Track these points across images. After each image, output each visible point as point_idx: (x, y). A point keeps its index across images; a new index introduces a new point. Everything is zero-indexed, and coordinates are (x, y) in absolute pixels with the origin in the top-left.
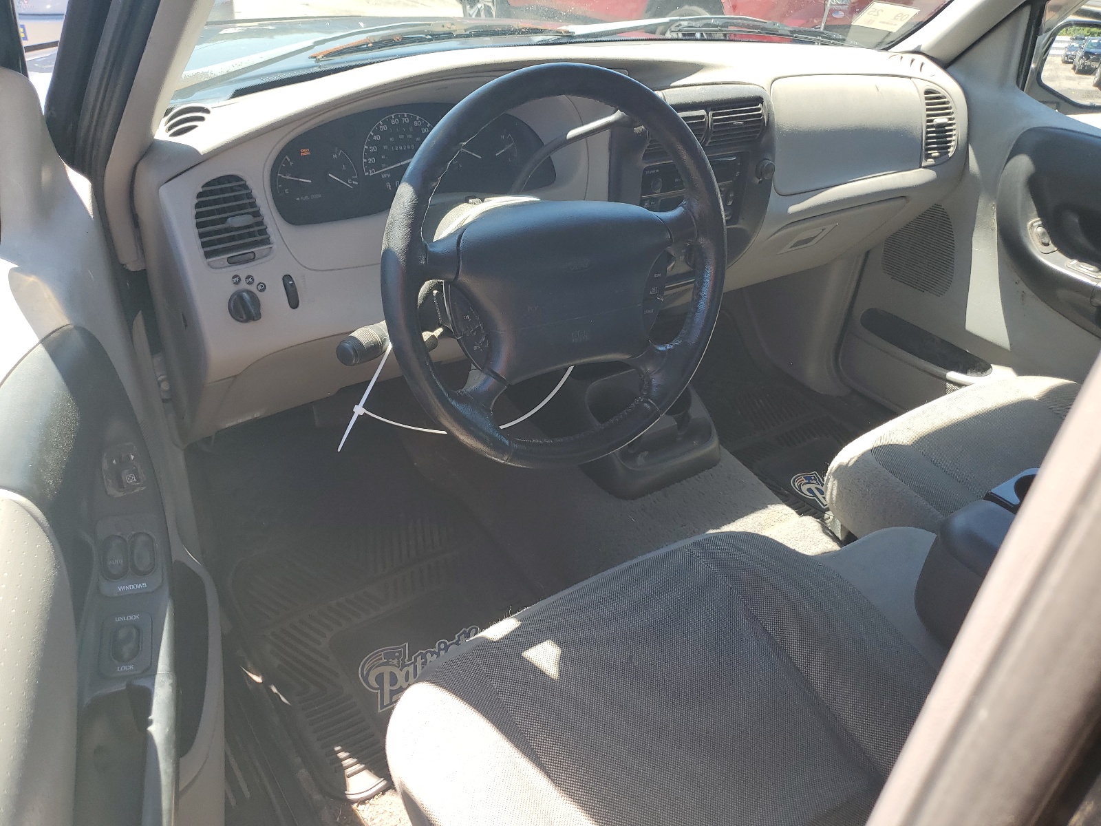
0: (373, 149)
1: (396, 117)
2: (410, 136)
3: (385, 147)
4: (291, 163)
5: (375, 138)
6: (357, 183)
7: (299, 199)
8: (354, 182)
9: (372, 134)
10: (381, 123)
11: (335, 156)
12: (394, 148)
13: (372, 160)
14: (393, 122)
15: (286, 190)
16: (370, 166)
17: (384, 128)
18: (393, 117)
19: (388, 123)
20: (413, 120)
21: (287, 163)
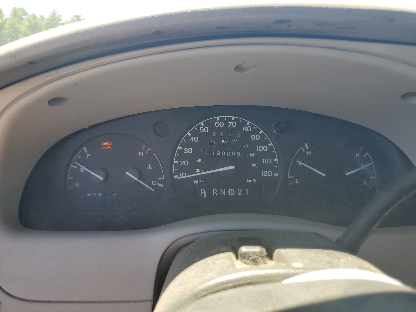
0: (188, 151)
1: (221, 119)
2: (236, 142)
3: (203, 151)
4: (88, 155)
5: (192, 139)
6: (162, 186)
7: (89, 195)
8: (159, 184)
9: (190, 135)
10: (202, 125)
11: (141, 154)
12: (216, 153)
13: (184, 163)
14: (217, 124)
15: (77, 184)
16: (181, 170)
17: (205, 130)
18: (218, 119)
19: (210, 125)
20: (241, 125)
21: (83, 153)
